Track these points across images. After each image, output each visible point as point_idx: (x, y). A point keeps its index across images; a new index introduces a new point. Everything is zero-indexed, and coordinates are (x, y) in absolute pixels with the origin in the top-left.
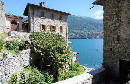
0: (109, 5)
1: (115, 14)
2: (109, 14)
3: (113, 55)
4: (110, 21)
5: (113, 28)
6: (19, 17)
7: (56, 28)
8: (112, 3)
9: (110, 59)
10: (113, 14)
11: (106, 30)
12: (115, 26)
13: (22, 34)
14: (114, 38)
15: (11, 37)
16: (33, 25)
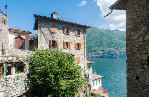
0: (134, 8)
1: (143, 21)
2: (134, 21)
3: (141, 88)
4: (135, 33)
5: (139, 44)
6: (24, 31)
7: (71, 45)
8: (139, 3)
9: (136, 94)
10: (139, 21)
11: (129, 47)
12: (144, 41)
13: (22, 52)
14: (142, 61)
15: (6, 56)
16: (41, 41)
